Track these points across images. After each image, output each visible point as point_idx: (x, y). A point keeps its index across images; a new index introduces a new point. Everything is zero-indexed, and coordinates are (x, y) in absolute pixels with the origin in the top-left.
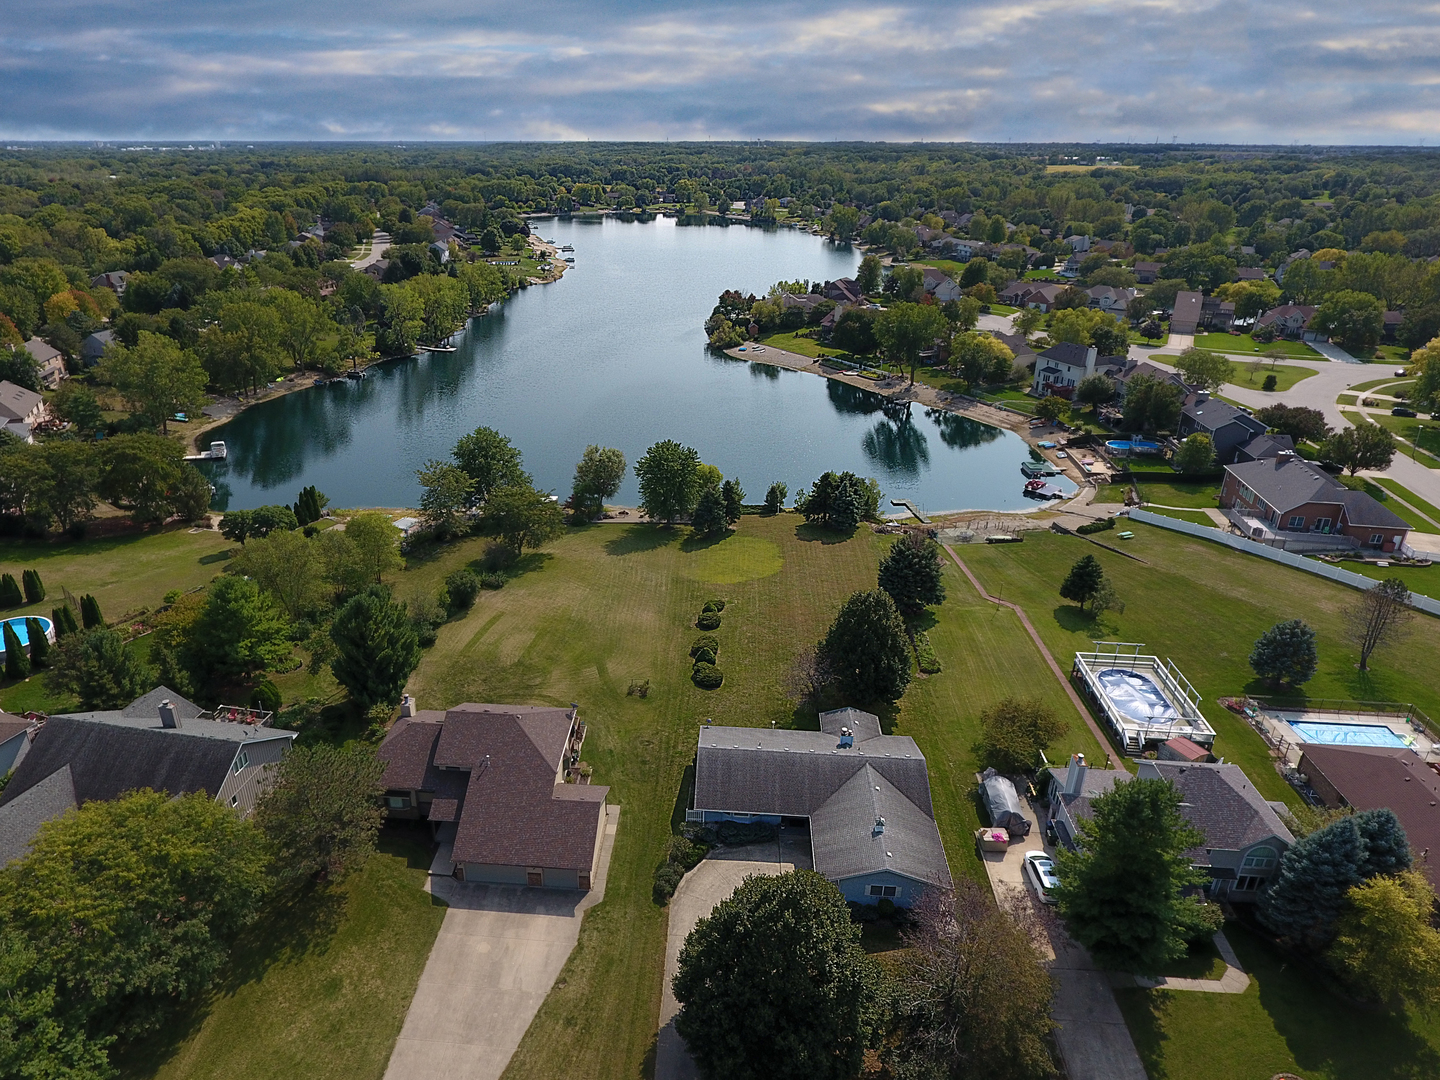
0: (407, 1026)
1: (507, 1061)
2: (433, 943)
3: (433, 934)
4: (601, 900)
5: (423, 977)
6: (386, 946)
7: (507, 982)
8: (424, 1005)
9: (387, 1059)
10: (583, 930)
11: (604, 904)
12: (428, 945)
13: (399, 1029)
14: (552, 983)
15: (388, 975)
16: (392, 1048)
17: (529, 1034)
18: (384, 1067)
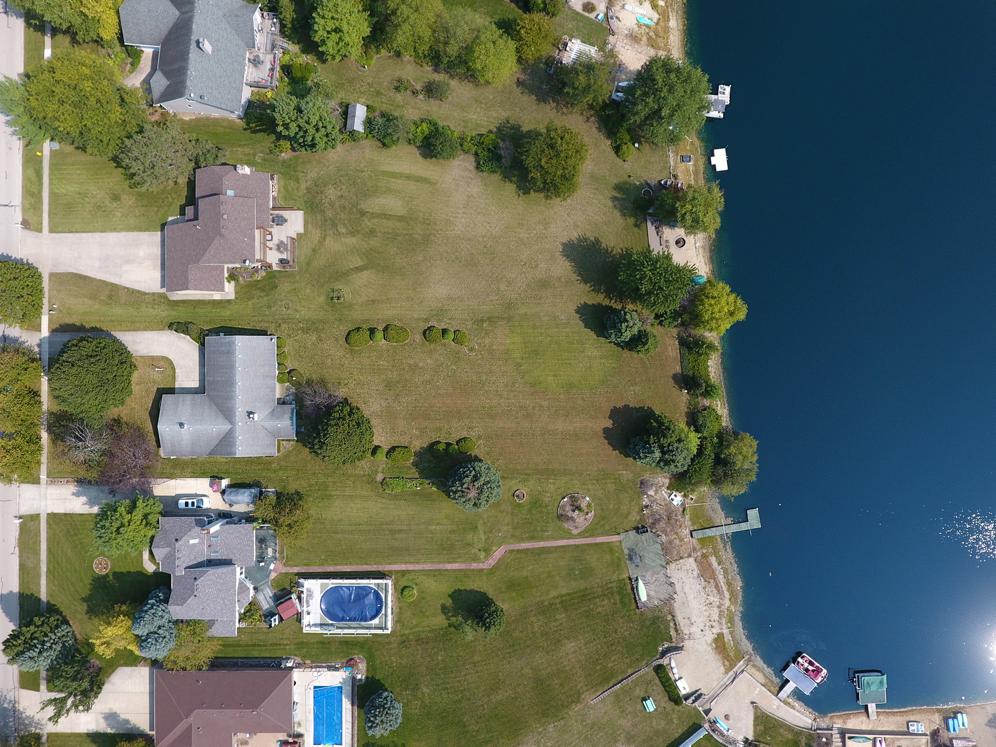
0: (104, 234)
1: (93, 277)
2: (141, 231)
3: (146, 230)
4: (171, 299)
5: (125, 233)
6: (137, 212)
7: (125, 268)
8: (112, 237)
9: (89, 232)
10: (153, 294)
11: (169, 301)
12: (140, 229)
13: (102, 232)
14: (127, 286)
15: (123, 218)
16: (94, 232)
17: (104, 282)
18: (87, 232)
